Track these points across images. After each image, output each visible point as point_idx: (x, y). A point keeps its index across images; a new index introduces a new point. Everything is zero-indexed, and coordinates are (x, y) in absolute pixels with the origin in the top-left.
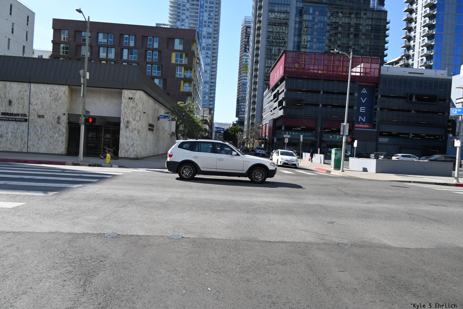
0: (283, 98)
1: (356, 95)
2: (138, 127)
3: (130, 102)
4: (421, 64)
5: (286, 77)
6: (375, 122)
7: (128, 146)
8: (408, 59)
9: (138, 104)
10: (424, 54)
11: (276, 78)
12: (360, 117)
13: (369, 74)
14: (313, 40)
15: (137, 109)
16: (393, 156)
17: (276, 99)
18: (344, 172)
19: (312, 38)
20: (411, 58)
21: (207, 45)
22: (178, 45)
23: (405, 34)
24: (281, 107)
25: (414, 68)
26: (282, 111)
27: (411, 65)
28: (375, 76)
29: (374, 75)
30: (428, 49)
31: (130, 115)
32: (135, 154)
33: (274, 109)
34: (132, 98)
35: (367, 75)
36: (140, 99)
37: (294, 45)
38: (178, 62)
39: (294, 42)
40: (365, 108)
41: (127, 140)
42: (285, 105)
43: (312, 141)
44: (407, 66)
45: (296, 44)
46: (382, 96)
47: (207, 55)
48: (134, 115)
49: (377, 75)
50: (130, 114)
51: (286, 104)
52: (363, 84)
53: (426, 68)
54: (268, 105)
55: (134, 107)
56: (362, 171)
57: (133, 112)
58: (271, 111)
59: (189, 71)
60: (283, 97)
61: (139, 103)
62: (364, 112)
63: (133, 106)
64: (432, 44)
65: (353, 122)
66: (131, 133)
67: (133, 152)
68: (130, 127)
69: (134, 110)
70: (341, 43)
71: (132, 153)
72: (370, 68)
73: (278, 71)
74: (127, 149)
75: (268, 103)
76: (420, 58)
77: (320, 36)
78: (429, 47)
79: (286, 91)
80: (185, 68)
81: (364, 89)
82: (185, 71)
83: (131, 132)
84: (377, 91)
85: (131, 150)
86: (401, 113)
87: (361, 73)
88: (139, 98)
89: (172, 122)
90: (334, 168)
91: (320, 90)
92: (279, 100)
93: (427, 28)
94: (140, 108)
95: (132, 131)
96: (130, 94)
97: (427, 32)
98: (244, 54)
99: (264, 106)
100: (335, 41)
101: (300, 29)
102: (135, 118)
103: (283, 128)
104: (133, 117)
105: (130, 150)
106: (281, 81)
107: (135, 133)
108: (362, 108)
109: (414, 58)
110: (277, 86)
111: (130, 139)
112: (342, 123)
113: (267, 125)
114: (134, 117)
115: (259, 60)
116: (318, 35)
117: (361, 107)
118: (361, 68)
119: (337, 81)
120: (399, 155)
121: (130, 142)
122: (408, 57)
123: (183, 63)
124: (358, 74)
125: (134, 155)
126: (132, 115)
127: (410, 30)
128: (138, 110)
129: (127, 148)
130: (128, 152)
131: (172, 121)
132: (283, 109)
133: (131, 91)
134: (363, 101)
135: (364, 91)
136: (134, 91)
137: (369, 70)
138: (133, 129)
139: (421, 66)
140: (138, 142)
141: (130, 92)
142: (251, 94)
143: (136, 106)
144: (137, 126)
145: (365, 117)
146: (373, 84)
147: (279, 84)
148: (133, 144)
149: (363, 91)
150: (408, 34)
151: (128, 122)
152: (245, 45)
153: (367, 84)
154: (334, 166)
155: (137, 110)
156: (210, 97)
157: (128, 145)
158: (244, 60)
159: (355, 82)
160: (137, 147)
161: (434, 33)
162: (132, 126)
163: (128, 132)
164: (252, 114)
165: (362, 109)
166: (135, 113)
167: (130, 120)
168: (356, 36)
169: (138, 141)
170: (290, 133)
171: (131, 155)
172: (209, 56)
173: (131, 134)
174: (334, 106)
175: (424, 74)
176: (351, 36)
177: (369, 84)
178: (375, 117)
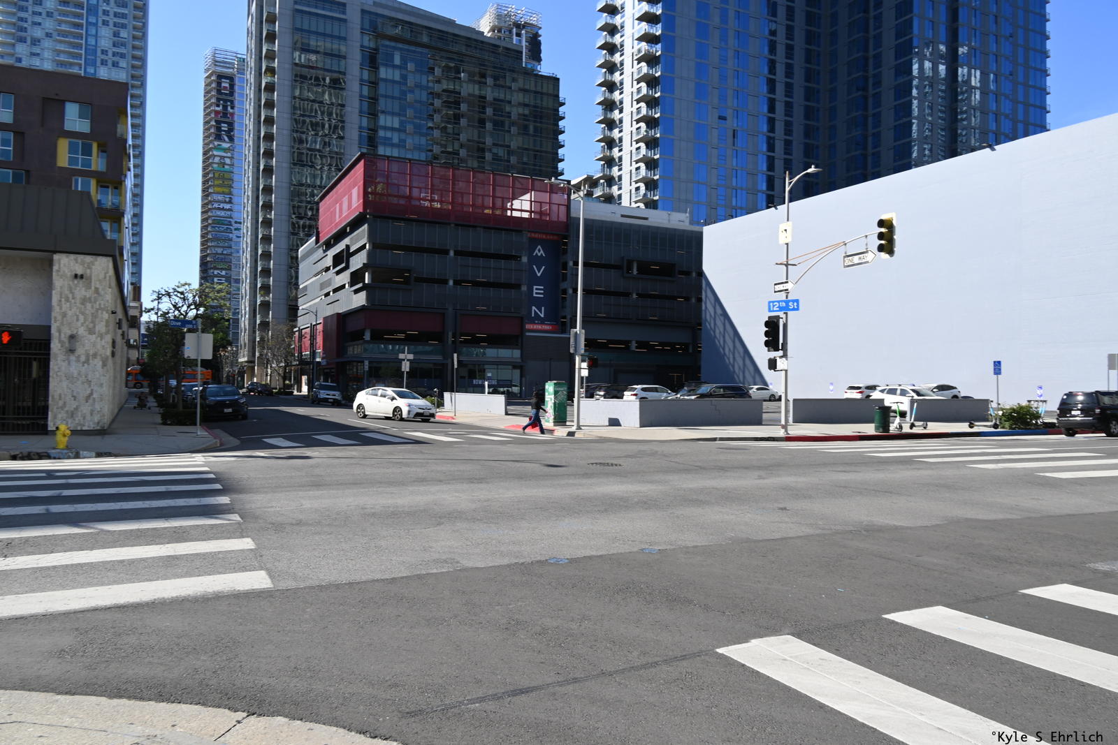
0: (364, 264)
1: (525, 259)
2: (103, 349)
3: (76, 286)
4: (636, 197)
5: (368, 216)
6: (564, 317)
7: (75, 400)
8: (610, 186)
9: (100, 290)
10: (641, 177)
11: (340, 216)
12: (534, 308)
13: (549, 215)
14: (406, 127)
15: (98, 303)
16: (625, 391)
17: (343, 265)
18: (581, 429)
19: (401, 123)
20: (616, 184)
22: (74, 119)
23: (600, 133)
24: (360, 285)
25: (623, 204)
26: (363, 295)
27: (616, 197)
28: (560, 220)
29: (558, 218)
30: (647, 168)
31: (78, 320)
32: (96, 421)
33: (335, 291)
34: (82, 277)
35: (544, 218)
36: (105, 278)
37: (360, 136)
38: (78, 165)
39: (360, 127)
40: (542, 287)
41: (73, 384)
42: (370, 282)
43: (435, 364)
44: (609, 199)
45: (366, 134)
48: (90, 320)
49: (563, 218)
50: (77, 316)
51: (373, 278)
52: (537, 236)
53: (647, 205)
54: (314, 279)
55: (90, 298)
56: (608, 424)
57: (87, 312)
58: (327, 295)
59: (110, 190)
60: (365, 262)
61: (103, 289)
62: (542, 296)
63: (85, 296)
64: (656, 157)
65: (522, 318)
66: (83, 366)
67: (91, 415)
68: (80, 351)
69: (89, 305)
70: (469, 140)
71: (88, 418)
72: (550, 203)
73: (345, 200)
74: (72, 409)
75: (316, 275)
76: (634, 186)
77: (420, 118)
78: (651, 164)
79: (371, 248)
80: (98, 182)
81: (539, 247)
82: (99, 192)
83: (84, 363)
84: (565, 252)
85: (86, 409)
86: (612, 299)
87: (531, 212)
88: (102, 276)
89: (204, 334)
90: (554, 422)
91: (448, 248)
92: (352, 269)
93: (643, 125)
94: (108, 301)
95: (87, 361)
96: (77, 265)
97: (645, 134)
98: (216, 143)
99: (300, 281)
100: (454, 134)
101: (373, 100)
102: (94, 327)
103: (367, 336)
104: (87, 326)
105: (82, 411)
106: (355, 224)
107: (95, 365)
108: (537, 289)
109: (621, 184)
110: (340, 235)
111: (79, 382)
112: (572, 330)
113: (320, 328)
114: (91, 326)
115: (274, 165)
116: (415, 117)
117: (535, 287)
118: (531, 201)
119: (485, 228)
120: (636, 389)
121: (83, 391)
122: (610, 181)
123: (93, 168)
124: (526, 215)
125: (94, 423)
126: (85, 320)
127: (611, 124)
128: (102, 306)
129: (72, 405)
130: (74, 416)
131: (203, 332)
132: (365, 292)
133: (80, 257)
134: (539, 272)
135: (539, 252)
136: (88, 259)
137: (548, 207)
138: (88, 356)
139: (636, 202)
140: (104, 389)
141: (76, 260)
142: (256, 249)
143: (95, 297)
144: (99, 346)
145: (543, 308)
146: (555, 237)
147: (348, 231)
148: (91, 394)
149: (537, 251)
150: (608, 133)
151: (72, 337)
152: (216, 121)
153: (544, 237)
154: (555, 419)
155: (98, 307)
157: (75, 398)
158: (217, 160)
159: (521, 231)
160: (101, 400)
161: (658, 135)
162: (84, 345)
163: (73, 363)
164: (261, 301)
165: (538, 291)
166: (93, 314)
167: (79, 333)
168: (498, 125)
169: (104, 385)
170: (382, 346)
171: (87, 424)
173: (83, 369)
174: (477, 284)
175: (650, 219)
176: (489, 126)
177: (548, 237)
178: (564, 307)
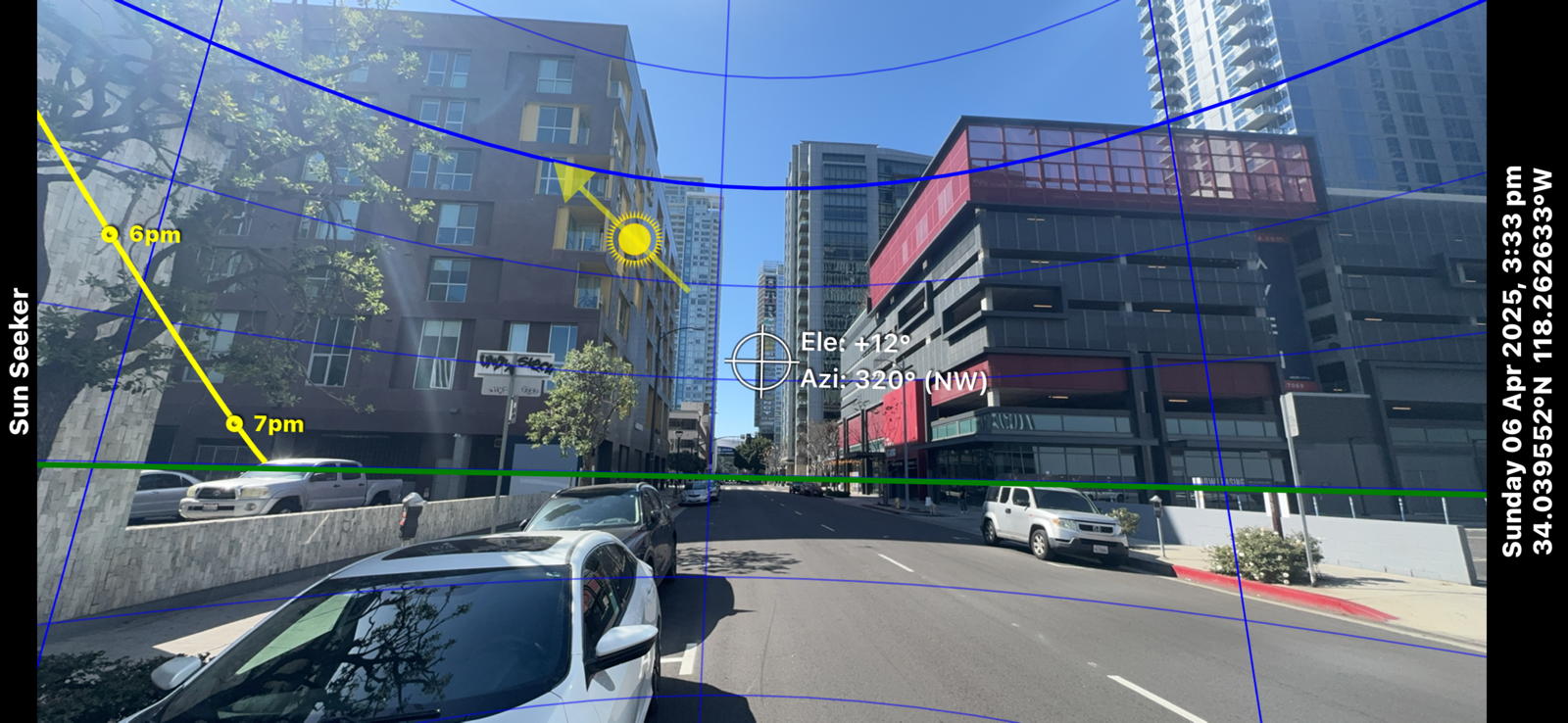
5: (977, 210)
11: (909, 254)
13: (1283, 193)
17: (922, 313)
21: (699, 296)
22: (551, 78)
24: (964, 324)
26: (977, 334)
28: (1304, 200)
29: (1301, 198)
35: (1274, 199)
40: (1274, 319)
42: (991, 312)
46: (1346, 270)
47: (699, 312)
49: (1309, 197)
51: (997, 304)
62: (1275, 333)
65: (1273, 365)
72: (1281, 175)
73: (922, 226)
86: (1435, 329)
87: (1251, 190)
91: (1116, 251)
92: (944, 308)
103: (995, 401)
110: (909, 283)
118: (1247, 174)
123: (572, 141)
132: (980, 328)
137: (1278, 182)
147: (925, 267)
152: (766, 306)
156: (707, 388)
159: (1238, 221)
172: (704, 314)
